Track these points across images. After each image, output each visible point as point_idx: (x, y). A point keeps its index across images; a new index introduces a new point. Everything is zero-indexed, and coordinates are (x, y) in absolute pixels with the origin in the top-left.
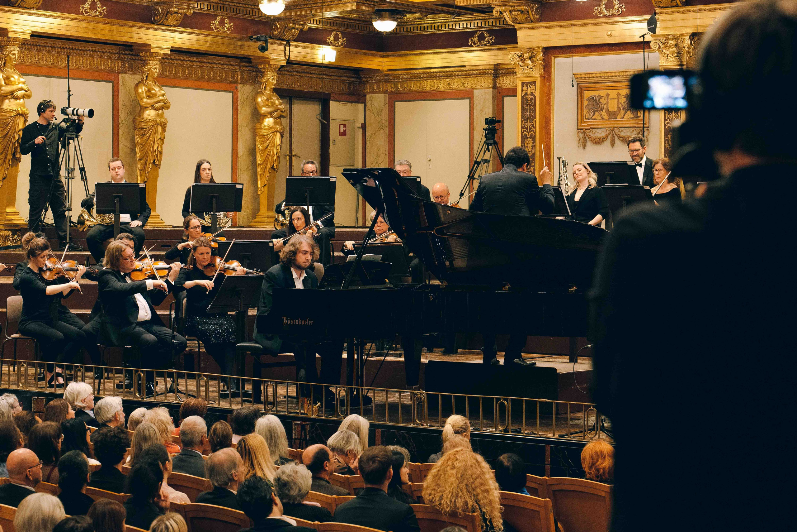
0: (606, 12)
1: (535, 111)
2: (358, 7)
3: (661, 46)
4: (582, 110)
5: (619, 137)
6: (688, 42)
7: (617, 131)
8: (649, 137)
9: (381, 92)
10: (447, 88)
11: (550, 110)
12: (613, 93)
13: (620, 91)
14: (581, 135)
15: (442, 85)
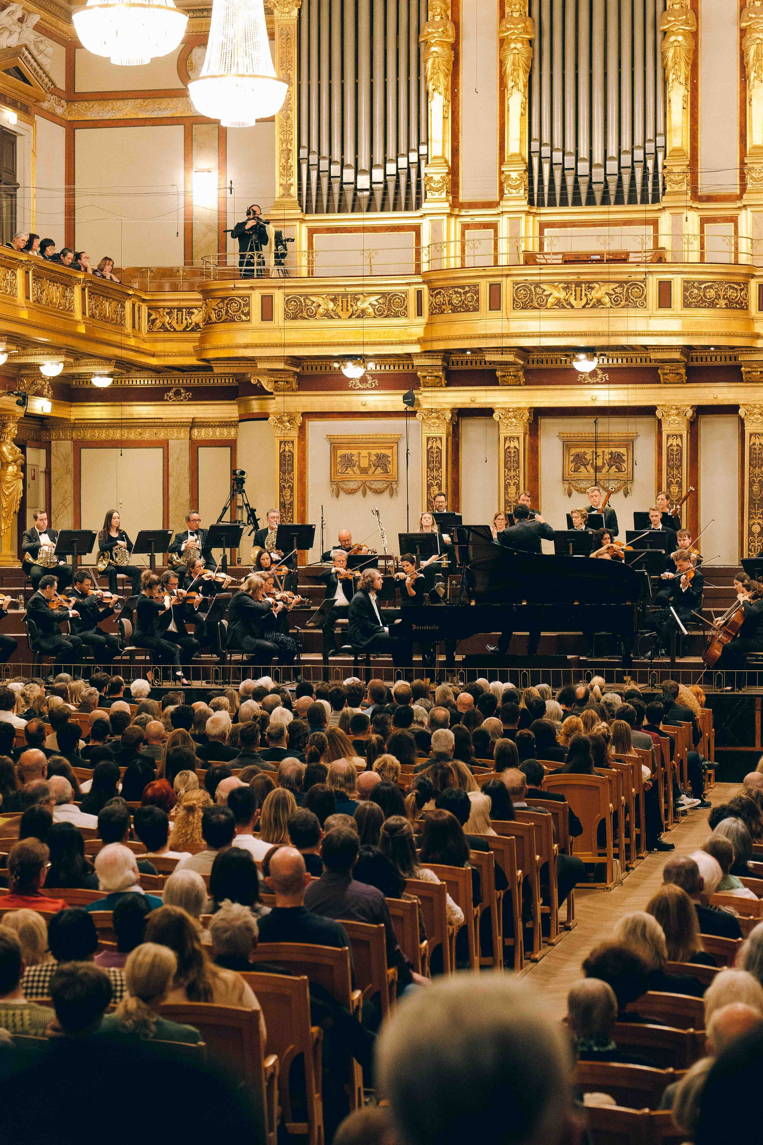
0: (360, 386)
1: (292, 466)
2: (117, 370)
3: (425, 417)
4: (336, 466)
5: (371, 489)
6: (449, 415)
7: (368, 483)
8: (398, 489)
9: (66, 439)
10: (139, 438)
11: (305, 465)
12: (364, 453)
13: (371, 451)
14: (335, 487)
15: (132, 435)
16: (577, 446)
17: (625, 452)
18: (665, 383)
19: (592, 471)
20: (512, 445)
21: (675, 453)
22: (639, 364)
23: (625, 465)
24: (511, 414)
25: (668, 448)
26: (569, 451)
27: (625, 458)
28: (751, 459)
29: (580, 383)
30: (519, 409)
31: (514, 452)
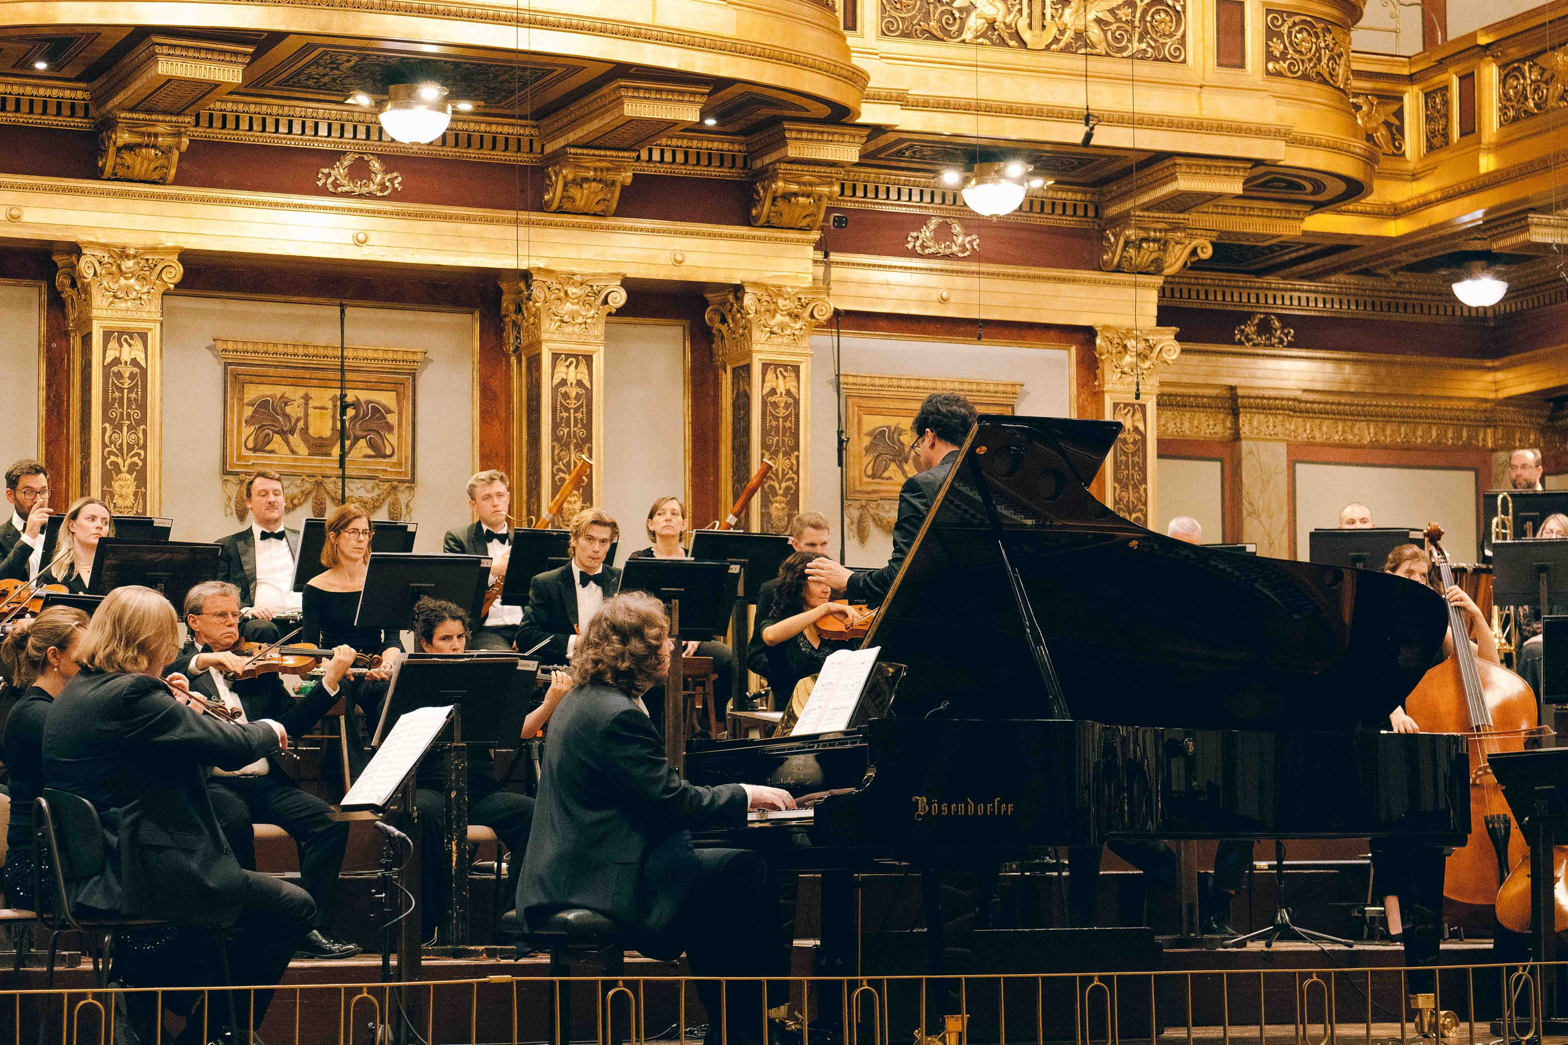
16: (260, 379)
17: (393, 405)
18: (560, 211)
19: (303, 450)
20: (126, 354)
21: (573, 403)
22: (487, 154)
23: (392, 438)
24: (130, 263)
25: (555, 390)
26: (242, 391)
27: (392, 419)
28: (765, 433)
29: (323, 192)
30: (154, 250)
31: (132, 376)
